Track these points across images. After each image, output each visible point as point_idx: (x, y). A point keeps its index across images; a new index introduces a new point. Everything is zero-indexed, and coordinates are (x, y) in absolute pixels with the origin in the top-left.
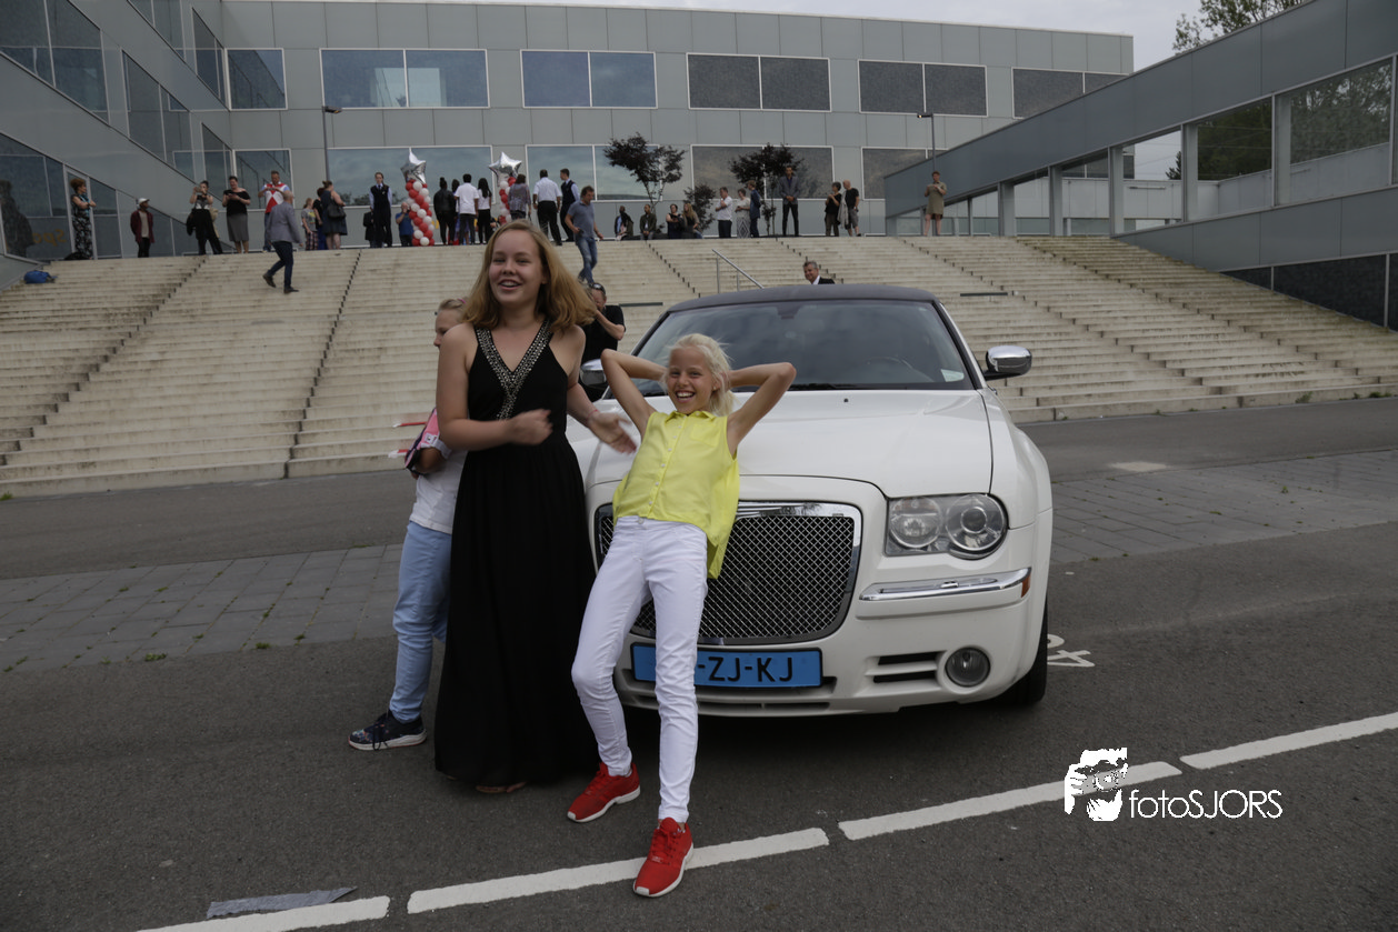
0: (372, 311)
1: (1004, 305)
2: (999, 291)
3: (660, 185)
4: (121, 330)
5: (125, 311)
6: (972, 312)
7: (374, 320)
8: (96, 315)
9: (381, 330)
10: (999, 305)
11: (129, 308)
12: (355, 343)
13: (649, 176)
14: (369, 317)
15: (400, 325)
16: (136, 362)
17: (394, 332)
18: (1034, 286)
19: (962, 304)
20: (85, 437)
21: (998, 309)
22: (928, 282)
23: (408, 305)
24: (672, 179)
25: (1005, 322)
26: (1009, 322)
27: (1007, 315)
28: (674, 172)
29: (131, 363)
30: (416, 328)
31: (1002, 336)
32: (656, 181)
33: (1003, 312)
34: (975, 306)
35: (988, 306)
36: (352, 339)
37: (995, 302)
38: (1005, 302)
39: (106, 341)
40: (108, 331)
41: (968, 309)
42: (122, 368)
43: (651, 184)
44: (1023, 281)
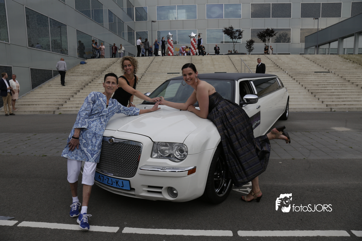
0: (153, 72)
1: (327, 76)
2: (328, 71)
3: (236, 40)
4: (95, 76)
5: (98, 71)
6: (316, 77)
7: (152, 75)
8: (92, 72)
9: (153, 77)
10: (326, 76)
11: (99, 70)
12: (145, 80)
13: (234, 37)
14: (152, 74)
15: (157, 76)
16: (96, 83)
17: (155, 78)
18: (340, 70)
19: (314, 75)
20: (79, 101)
21: (325, 76)
22: (305, 68)
23: (161, 71)
24: (240, 38)
25: (326, 81)
26: (327, 81)
27: (327, 78)
28: (240, 36)
29: (94, 83)
30: (161, 77)
31: (323, 85)
32: (235, 38)
33: (327, 77)
34: (318, 76)
35: (322, 76)
36: (145, 79)
37: (325, 75)
38: (328, 75)
39: (91, 78)
40: (93, 76)
41: (315, 76)
42: (93, 85)
43: (234, 39)
44: (336, 68)
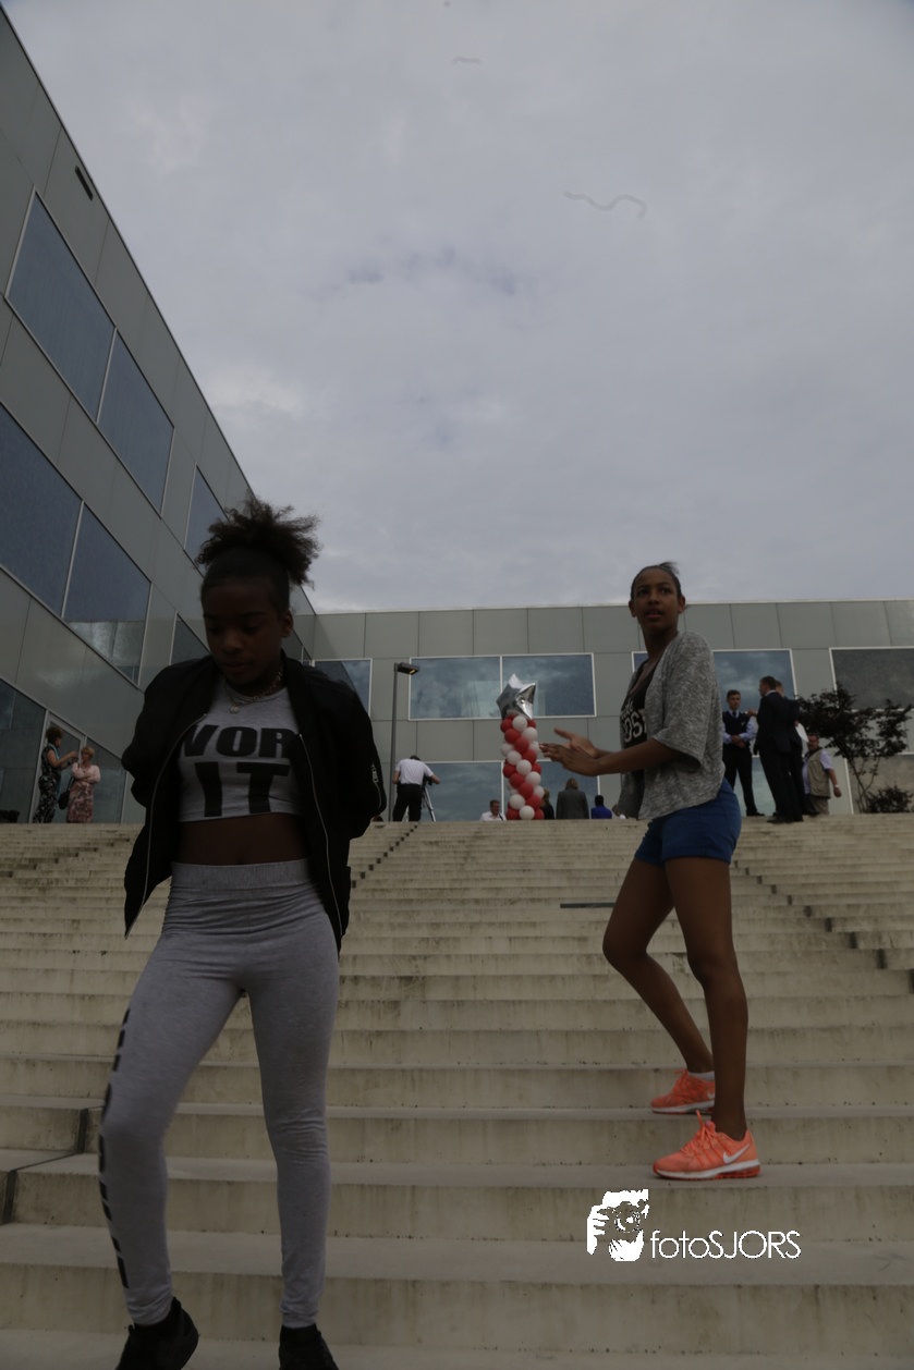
13: (854, 748)
24: (892, 751)
28: (893, 741)
32: (866, 755)
43: (858, 759)
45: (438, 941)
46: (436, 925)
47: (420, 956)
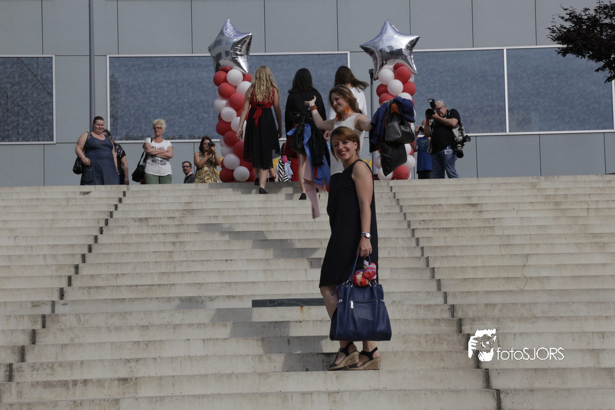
17: (160, 344)
45: (147, 343)
46: (145, 328)
47: (133, 359)
